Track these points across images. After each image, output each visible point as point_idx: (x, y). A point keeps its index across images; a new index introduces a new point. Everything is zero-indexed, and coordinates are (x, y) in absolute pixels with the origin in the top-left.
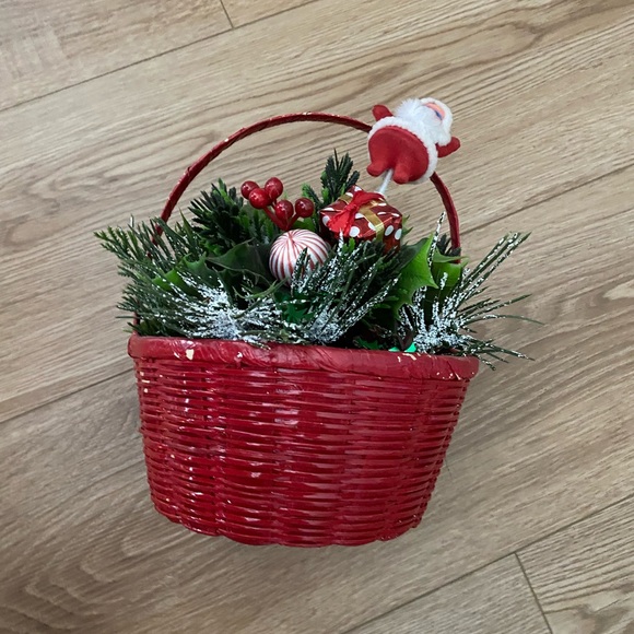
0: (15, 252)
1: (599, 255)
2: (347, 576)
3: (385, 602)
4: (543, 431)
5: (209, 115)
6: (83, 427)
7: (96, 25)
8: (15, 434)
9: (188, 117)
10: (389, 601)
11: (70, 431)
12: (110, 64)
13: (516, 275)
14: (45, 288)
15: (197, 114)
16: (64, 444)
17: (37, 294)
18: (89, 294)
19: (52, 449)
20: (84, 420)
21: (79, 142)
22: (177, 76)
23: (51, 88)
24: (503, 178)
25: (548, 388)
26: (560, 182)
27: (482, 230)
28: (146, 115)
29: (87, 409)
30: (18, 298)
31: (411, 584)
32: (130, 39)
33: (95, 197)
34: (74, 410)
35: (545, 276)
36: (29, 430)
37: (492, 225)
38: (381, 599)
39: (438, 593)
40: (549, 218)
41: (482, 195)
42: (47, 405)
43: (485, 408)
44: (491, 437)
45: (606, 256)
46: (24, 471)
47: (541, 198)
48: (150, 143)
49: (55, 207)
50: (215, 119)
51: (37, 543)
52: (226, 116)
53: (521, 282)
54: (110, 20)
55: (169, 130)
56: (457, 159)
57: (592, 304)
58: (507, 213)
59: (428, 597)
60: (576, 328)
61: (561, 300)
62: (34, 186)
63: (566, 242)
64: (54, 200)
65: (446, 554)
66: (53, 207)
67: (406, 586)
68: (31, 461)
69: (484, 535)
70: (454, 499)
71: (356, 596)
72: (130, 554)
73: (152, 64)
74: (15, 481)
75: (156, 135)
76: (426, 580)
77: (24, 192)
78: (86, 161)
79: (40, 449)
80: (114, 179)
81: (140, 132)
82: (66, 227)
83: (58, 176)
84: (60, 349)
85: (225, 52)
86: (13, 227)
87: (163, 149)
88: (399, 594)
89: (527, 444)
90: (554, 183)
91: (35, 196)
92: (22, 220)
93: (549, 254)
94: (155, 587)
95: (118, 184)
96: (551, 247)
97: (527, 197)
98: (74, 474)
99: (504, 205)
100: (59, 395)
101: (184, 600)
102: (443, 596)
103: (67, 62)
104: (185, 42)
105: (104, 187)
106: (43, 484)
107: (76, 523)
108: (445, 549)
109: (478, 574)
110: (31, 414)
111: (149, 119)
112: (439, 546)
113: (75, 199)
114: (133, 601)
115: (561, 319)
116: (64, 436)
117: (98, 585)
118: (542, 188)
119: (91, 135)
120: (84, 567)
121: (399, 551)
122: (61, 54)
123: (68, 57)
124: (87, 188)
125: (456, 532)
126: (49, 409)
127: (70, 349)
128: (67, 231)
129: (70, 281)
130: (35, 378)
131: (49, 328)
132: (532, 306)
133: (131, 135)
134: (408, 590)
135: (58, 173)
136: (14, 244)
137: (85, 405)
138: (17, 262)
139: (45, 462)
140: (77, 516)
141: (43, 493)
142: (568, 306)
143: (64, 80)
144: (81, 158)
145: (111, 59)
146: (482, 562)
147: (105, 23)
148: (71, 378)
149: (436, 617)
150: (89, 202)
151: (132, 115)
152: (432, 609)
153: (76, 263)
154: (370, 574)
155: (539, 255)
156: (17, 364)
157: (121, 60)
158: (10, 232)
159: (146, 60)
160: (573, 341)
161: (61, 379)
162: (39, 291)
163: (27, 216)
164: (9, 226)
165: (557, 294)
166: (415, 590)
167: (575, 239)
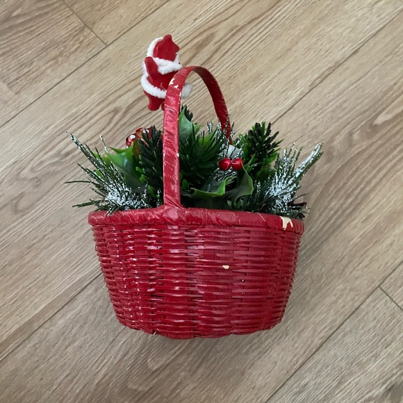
0: (22, 216)
1: (363, 102)
2: (287, 335)
3: (315, 342)
4: (369, 211)
5: (111, 99)
6: (99, 303)
7: (26, 70)
8: (61, 322)
9: (99, 104)
10: (317, 342)
11: (93, 308)
12: (42, 90)
13: (320, 129)
14: (49, 230)
15: (103, 101)
16: (92, 318)
17: (45, 236)
18: (76, 225)
19: (85, 323)
20: (99, 299)
21: (40, 140)
22: (84, 83)
23: (13, 114)
24: (292, 77)
25: (362, 186)
26: (325, 69)
27: (291, 110)
28: (74, 111)
29: (98, 292)
30: (35, 241)
31: (326, 327)
32: (49, 71)
33: (60, 168)
34: (91, 295)
35: (336, 124)
36: (69, 316)
37: (296, 106)
38: (312, 341)
39: (344, 326)
40: (326, 91)
41: (284, 92)
42: (73, 299)
43: (331, 210)
44: (340, 225)
45: (367, 101)
46: (74, 341)
47: (317, 82)
48: (81, 126)
49: (38, 182)
50: (115, 100)
51: (97, 382)
52: (120, 96)
53: (324, 132)
54: (34, 65)
55: (89, 116)
56: (262, 76)
57: (369, 131)
58: (301, 97)
59: (338, 331)
60: (364, 147)
61: (351, 134)
62: (22, 173)
63: (340, 101)
64: (36, 178)
65: (340, 301)
66: (37, 182)
67: (324, 328)
68: (75, 335)
69: (357, 283)
70: (333, 268)
71: (296, 345)
72: (154, 369)
73: (67, 81)
74: (70, 349)
75: (84, 120)
76: (334, 321)
77: (17, 179)
78: (47, 149)
79: (79, 326)
80: (68, 154)
81: (73, 122)
82: (49, 191)
83: (33, 164)
84: (69, 263)
85: (106, 61)
86: (17, 202)
87: (90, 127)
88: (321, 335)
89: (362, 222)
90: (322, 71)
91: (24, 179)
92: (22, 195)
93: (334, 111)
94: (176, 383)
95: (71, 156)
96: (334, 106)
97: (310, 84)
98: (104, 333)
99: (299, 92)
100: (79, 290)
101: (196, 384)
102: (348, 326)
103: (16, 97)
104: (82, 62)
105: (63, 161)
106: (88, 345)
107: (116, 362)
108: (338, 299)
109: (363, 306)
110: (66, 307)
111: (76, 113)
112: (334, 298)
113: (48, 173)
114: (166, 395)
115: (355, 145)
116: (91, 312)
117: (142, 394)
118: (316, 76)
119: (46, 133)
120: (130, 386)
121: (312, 310)
122: (11, 93)
123: (16, 94)
124: (53, 164)
125: (341, 287)
126: (76, 300)
127: (76, 261)
128: (50, 193)
129: (62, 222)
130: (61, 285)
131: (60, 252)
132: (335, 143)
133: (68, 126)
134: (326, 330)
135: (33, 162)
136: (21, 211)
137: (96, 290)
138: (26, 221)
139: (84, 333)
140: (115, 358)
141: (89, 351)
142: (356, 137)
143: (19, 107)
144: (44, 148)
145: (42, 86)
146: (362, 299)
147: (31, 67)
148: (83, 277)
149: (348, 339)
150: (58, 172)
151: (66, 114)
152: (344, 336)
153: (62, 209)
154: (301, 328)
155: (328, 113)
156: (47, 280)
157: (48, 84)
158: (16, 205)
159: (62, 80)
160: (365, 155)
161: (77, 280)
162: (46, 233)
163: (24, 192)
164: (14, 202)
165: (346, 132)
166: (331, 329)
167: (345, 98)
